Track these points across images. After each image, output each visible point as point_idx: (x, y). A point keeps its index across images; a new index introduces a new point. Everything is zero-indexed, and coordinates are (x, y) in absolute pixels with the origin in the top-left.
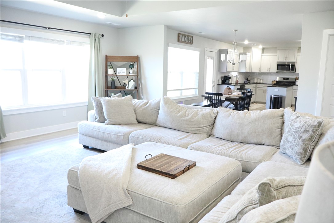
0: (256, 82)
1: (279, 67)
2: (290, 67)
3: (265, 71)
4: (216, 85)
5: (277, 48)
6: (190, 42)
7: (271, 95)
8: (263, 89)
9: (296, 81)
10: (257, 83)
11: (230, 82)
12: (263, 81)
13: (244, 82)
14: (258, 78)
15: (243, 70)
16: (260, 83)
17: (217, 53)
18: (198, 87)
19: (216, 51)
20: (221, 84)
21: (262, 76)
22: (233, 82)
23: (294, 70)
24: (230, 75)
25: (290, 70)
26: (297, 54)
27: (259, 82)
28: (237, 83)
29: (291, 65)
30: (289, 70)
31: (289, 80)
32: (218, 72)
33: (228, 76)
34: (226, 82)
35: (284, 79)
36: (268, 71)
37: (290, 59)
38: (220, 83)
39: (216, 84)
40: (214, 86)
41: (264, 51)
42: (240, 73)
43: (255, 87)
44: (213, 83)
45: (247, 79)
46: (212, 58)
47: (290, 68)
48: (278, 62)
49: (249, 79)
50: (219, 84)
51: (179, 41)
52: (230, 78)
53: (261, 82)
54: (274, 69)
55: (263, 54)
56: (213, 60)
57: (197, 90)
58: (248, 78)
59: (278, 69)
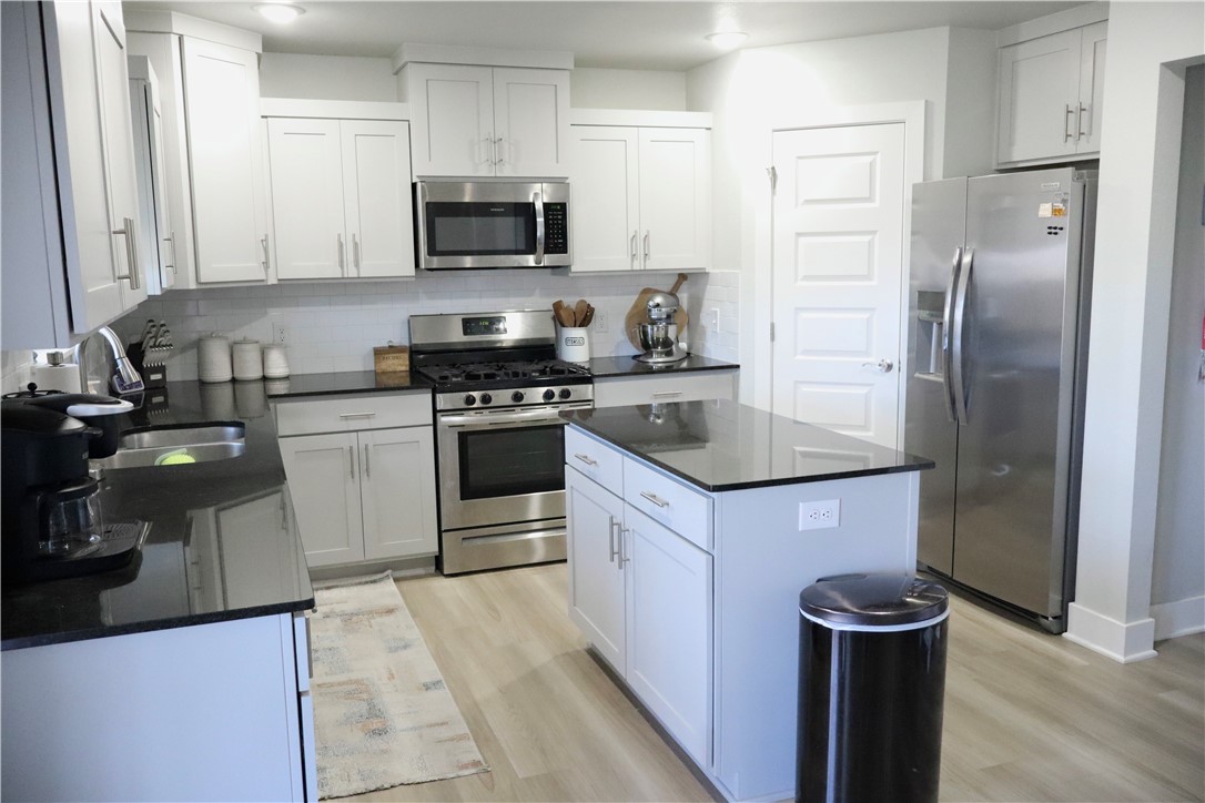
1: (439, 221)
2: (540, 220)
3: (323, 266)
5: (395, 52)
8: (345, 441)
12: (287, 358)
14: (237, 335)
23: (563, 251)
25: (540, 247)
26: (570, 113)
27: (251, 373)
29: (541, 204)
30: (534, 250)
31: (506, 334)
35: (470, 324)
47: (541, 231)
53: (276, 368)
59: (439, 247)
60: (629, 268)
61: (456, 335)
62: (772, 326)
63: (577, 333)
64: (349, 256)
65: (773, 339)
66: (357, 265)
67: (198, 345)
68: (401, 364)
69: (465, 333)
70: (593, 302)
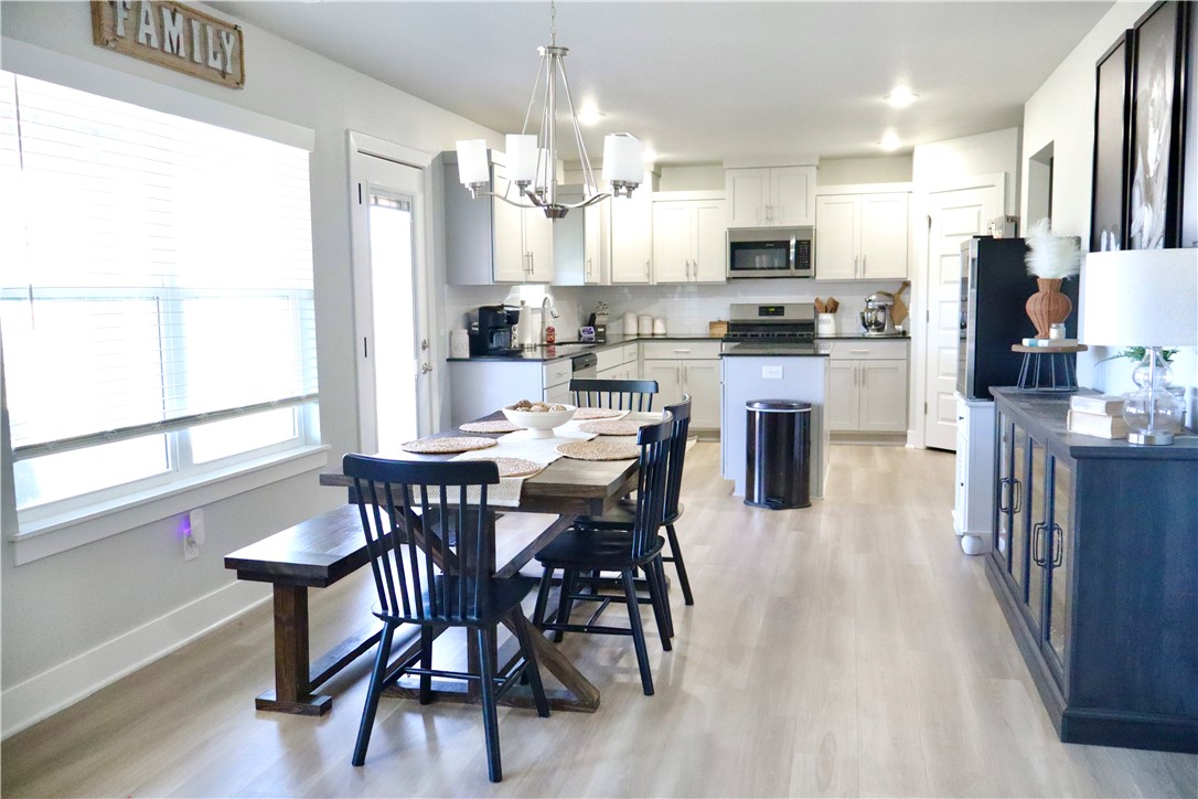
0: (635, 332)
1: (737, 252)
2: (792, 250)
3: (679, 276)
4: (438, 364)
5: (720, 163)
6: (217, 64)
7: (749, 404)
8: (674, 363)
9: (816, 316)
10: (640, 338)
11: (515, 343)
12: (666, 326)
13: (580, 336)
14: (641, 312)
15: (574, 277)
16: (653, 338)
17: (429, 173)
18: (316, 391)
19: (426, 161)
20: (467, 356)
21: (661, 300)
22: (528, 341)
23: (809, 267)
24: (511, 301)
25: (792, 266)
26: (815, 189)
27: (646, 331)
28: (549, 342)
29: (793, 242)
30: (788, 267)
31: (789, 316)
32: (446, 286)
33: (502, 307)
34: (494, 345)
35: (764, 310)
36: (687, 274)
37: (789, 217)
38: (464, 351)
39: (437, 358)
40: (427, 370)
41: (661, 182)
42: (559, 291)
43: (635, 357)
44: (417, 356)
45: (591, 321)
46: (404, 203)
47: (792, 257)
48: (732, 232)
49: (599, 320)
50: (456, 356)
51: (107, 35)
52: (513, 318)
53: (660, 329)
54: (716, 266)
55: (657, 196)
56: (407, 215)
57: (314, 409)
58: (593, 317)
59: (737, 266)
60: (853, 277)
61: (755, 316)
62: (928, 312)
63: (825, 317)
64: (691, 272)
65: (928, 320)
66: (695, 275)
67: (622, 317)
68: (722, 331)
69: (760, 315)
70: (837, 299)
